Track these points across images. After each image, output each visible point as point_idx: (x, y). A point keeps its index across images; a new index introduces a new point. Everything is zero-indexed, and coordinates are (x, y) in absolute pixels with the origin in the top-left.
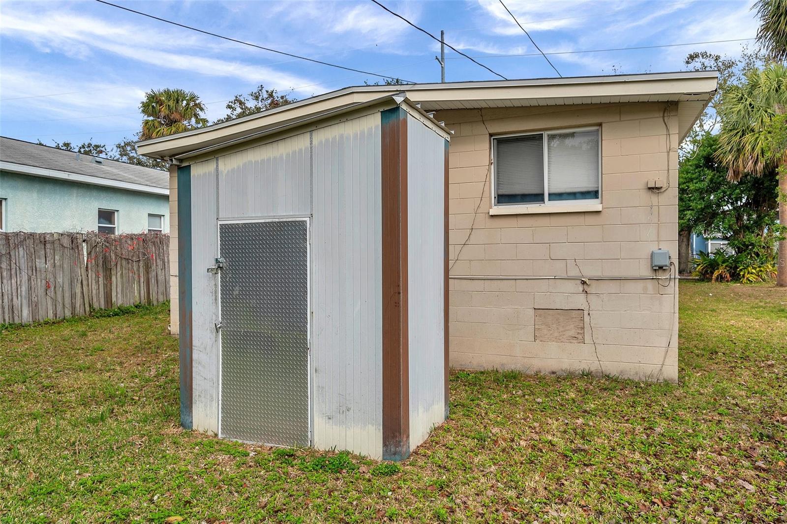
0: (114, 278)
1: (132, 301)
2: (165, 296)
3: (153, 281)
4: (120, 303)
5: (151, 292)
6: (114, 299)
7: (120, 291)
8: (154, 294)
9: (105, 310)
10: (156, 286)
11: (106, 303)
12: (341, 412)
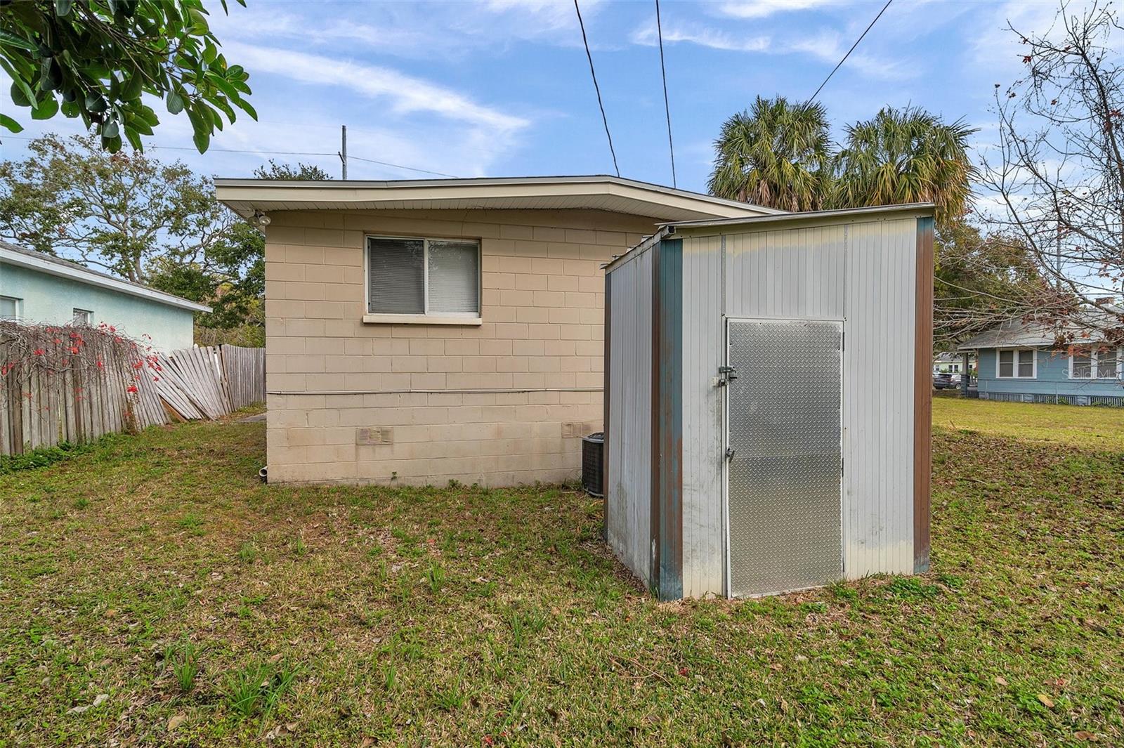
0: (26, 402)
1: (55, 439)
2: (102, 427)
3: (85, 405)
4: (36, 444)
5: (82, 423)
6: (26, 439)
7: (36, 423)
8: (88, 426)
9: (12, 458)
10: (89, 412)
11: (13, 445)
12: (874, 532)
